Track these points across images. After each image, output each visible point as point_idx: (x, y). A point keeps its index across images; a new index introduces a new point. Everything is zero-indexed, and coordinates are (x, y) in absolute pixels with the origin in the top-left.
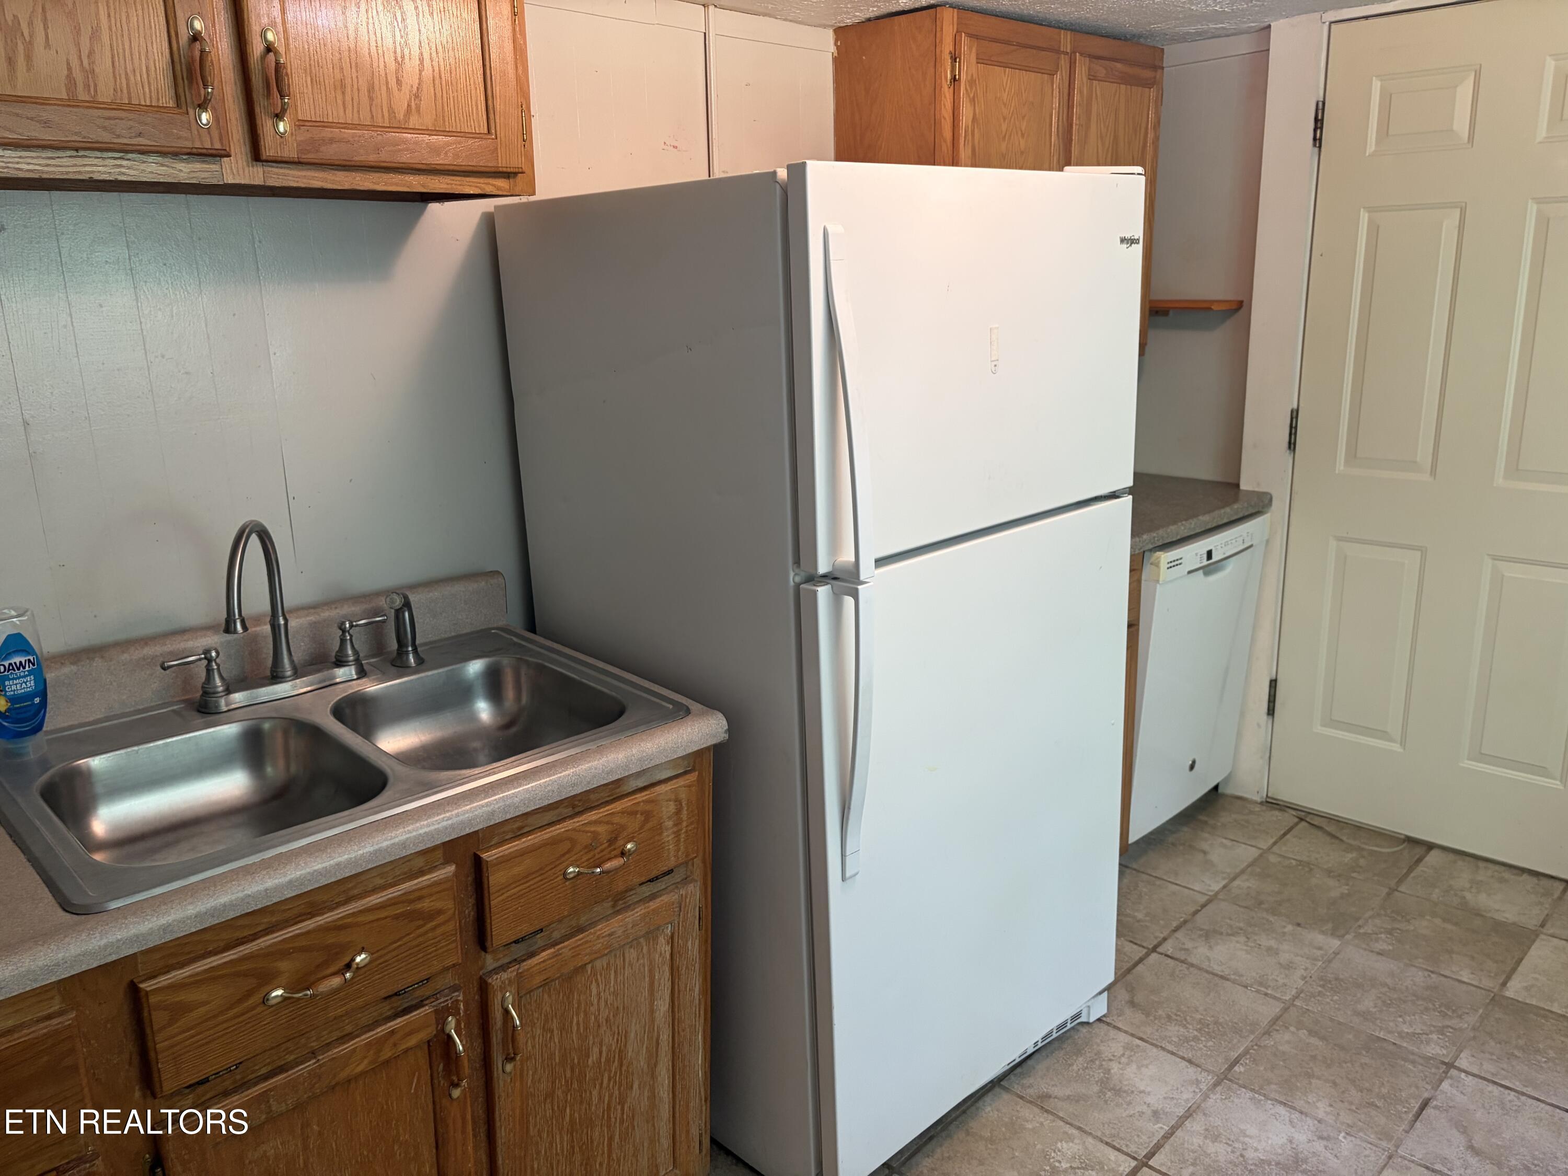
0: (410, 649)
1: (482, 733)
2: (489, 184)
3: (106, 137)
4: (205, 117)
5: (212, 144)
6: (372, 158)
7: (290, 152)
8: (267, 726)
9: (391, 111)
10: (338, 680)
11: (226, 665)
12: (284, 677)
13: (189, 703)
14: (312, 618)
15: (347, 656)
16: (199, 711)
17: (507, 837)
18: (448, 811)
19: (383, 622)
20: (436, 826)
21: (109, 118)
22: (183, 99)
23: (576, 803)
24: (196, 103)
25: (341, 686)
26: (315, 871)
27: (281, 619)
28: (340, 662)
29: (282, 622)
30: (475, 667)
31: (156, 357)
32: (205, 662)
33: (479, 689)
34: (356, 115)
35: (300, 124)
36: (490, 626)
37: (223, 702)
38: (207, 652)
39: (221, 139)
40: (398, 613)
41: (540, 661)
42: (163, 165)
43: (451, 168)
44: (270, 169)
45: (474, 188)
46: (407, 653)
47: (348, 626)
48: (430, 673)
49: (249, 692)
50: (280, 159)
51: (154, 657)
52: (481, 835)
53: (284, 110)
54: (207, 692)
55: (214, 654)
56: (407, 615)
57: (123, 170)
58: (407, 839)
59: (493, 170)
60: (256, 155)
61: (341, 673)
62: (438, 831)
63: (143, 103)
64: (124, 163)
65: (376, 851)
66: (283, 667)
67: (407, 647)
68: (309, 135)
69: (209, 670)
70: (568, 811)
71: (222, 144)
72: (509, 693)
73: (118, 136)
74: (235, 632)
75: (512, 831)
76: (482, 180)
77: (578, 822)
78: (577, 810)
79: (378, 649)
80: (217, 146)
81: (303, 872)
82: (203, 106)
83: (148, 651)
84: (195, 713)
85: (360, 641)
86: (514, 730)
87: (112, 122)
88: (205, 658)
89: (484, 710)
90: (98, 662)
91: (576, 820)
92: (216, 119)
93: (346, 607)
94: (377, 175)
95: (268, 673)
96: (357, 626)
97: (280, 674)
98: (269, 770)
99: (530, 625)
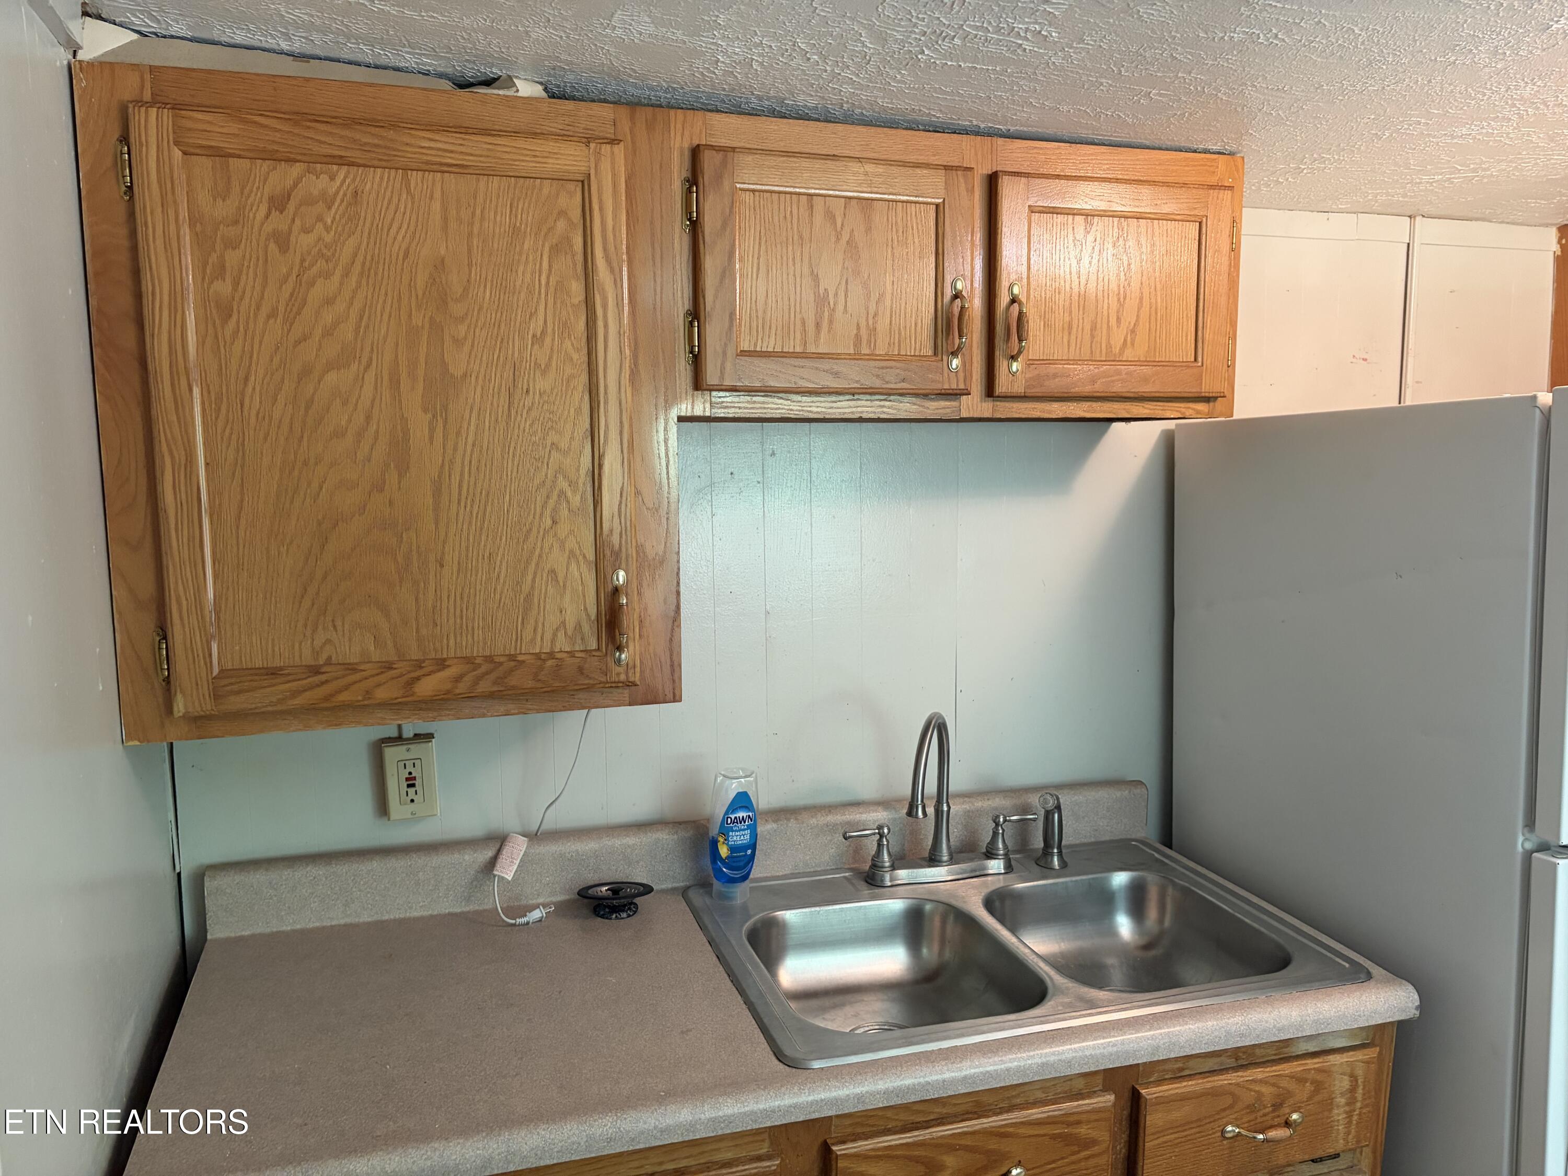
0: (1055, 851)
1: (1123, 950)
2: (1189, 408)
3: (878, 383)
4: (955, 362)
5: (957, 385)
6: (1087, 389)
7: (1019, 389)
8: (928, 907)
9: (1109, 346)
10: (991, 872)
11: (893, 842)
12: (940, 861)
13: (857, 872)
14: (967, 806)
15: (998, 849)
16: (867, 882)
17: (1166, 1077)
18: (1114, 1036)
19: (1034, 820)
20: (1102, 1051)
21: (883, 368)
22: (940, 348)
23: (1241, 1054)
24: (950, 351)
25: (990, 878)
26: (988, 1072)
27: (945, 805)
28: (990, 854)
29: (945, 808)
30: (1120, 879)
31: (869, 560)
32: (878, 837)
33: (1121, 902)
34: (1078, 351)
35: (1030, 363)
36: (1129, 837)
37: (887, 877)
38: (880, 828)
39: (965, 381)
40: (1048, 815)
41: (1187, 885)
42: (914, 404)
43: (1157, 395)
44: (998, 403)
45: (1175, 413)
46: (1052, 854)
47: (1001, 820)
48: (1074, 879)
49: (910, 871)
50: (1009, 395)
51: (835, 825)
52: (1141, 1069)
53: (1020, 352)
54: (876, 865)
55: (886, 831)
56: (1056, 816)
57: (885, 410)
58: (1074, 1058)
59: (1196, 395)
60: (990, 391)
61: (996, 866)
62: (1103, 1056)
63: (909, 354)
64: (887, 403)
65: (1043, 1064)
66: (941, 852)
67: (1053, 848)
68: (1036, 372)
69: (880, 845)
70: (1231, 1062)
71: (965, 385)
72: (1152, 913)
73: (887, 383)
74: (916, 816)
75: (1173, 1071)
76: (1182, 405)
77: (1242, 1077)
78: (1241, 1062)
79: (1023, 846)
80: (962, 386)
81: (977, 1070)
82: (954, 354)
83: (832, 818)
84: (863, 883)
85: (1009, 834)
86: (1153, 953)
87: (884, 371)
88: (879, 833)
89: (1124, 926)
90: (793, 823)
91: (1240, 1074)
92: (964, 363)
93: (997, 800)
94: (1089, 404)
95: (926, 855)
96: (1010, 821)
97: (938, 858)
98: (925, 951)
99: (1167, 838)
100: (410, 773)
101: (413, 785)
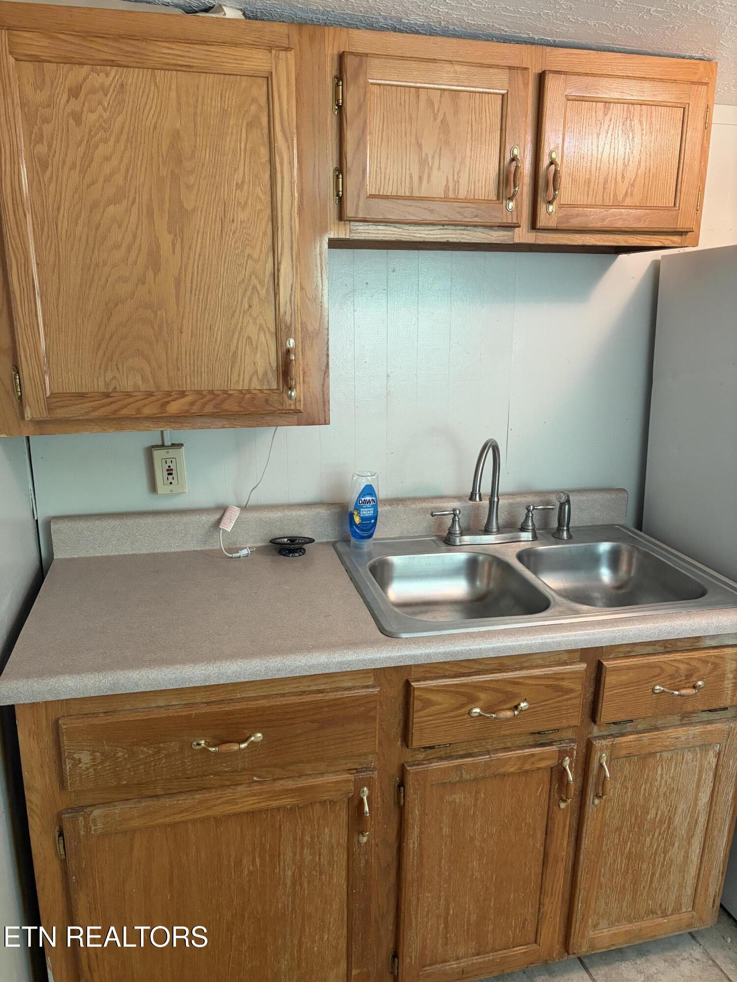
0: (565, 528)
1: (603, 589)
2: (668, 239)
3: (459, 218)
4: (511, 205)
5: (512, 220)
6: (598, 225)
7: (552, 224)
8: (481, 558)
9: (615, 195)
10: (522, 539)
11: (462, 520)
12: (492, 532)
13: (440, 537)
14: (511, 501)
15: (528, 526)
16: (445, 542)
17: (620, 656)
18: (588, 630)
19: (552, 509)
20: (580, 638)
21: (462, 208)
22: (501, 195)
23: (668, 645)
24: (508, 197)
25: (522, 543)
26: (507, 646)
27: (496, 498)
28: (523, 529)
29: (496, 500)
30: (604, 547)
31: (455, 343)
32: (453, 516)
33: (604, 561)
34: (594, 199)
35: (561, 206)
36: (614, 523)
37: (458, 540)
38: (454, 510)
39: (517, 217)
40: (562, 505)
41: (647, 550)
42: (484, 233)
43: (646, 230)
44: (539, 234)
45: (657, 243)
46: (563, 530)
47: (532, 508)
48: (576, 545)
49: (472, 537)
50: (546, 228)
51: (427, 509)
52: (604, 650)
53: (554, 198)
54: (451, 533)
55: (458, 512)
56: (567, 507)
57: (464, 236)
58: (562, 640)
59: (673, 230)
60: (534, 226)
61: (526, 536)
62: (581, 641)
63: (480, 198)
64: (465, 232)
65: (543, 643)
66: (492, 526)
67: (564, 527)
68: (565, 213)
69: (454, 520)
70: (661, 649)
71: (517, 220)
72: (624, 567)
73: (465, 217)
74: (475, 500)
75: (624, 653)
76: (663, 237)
77: (668, 658)
78: (668, 650)
79: (545, 525)
80: (515, 221)
81: (501, 644)
82: (510, 199)
83: (425, 505)
84: (442, 543)
85: (536, 519)
86: (623, 591)
87: (464, 209)
88: (453, 514)
89: (606, 575)
90: (400, 507)
91: (666, 656)
92: (517, 206)
93: (530, 497)
94: (600, 235)
95: (483, 528)
96: (537, 509)
97: (490, 530)
98: (478, 583)
99: (639, 525)
100: (169, 467)
101: (171, 474)
